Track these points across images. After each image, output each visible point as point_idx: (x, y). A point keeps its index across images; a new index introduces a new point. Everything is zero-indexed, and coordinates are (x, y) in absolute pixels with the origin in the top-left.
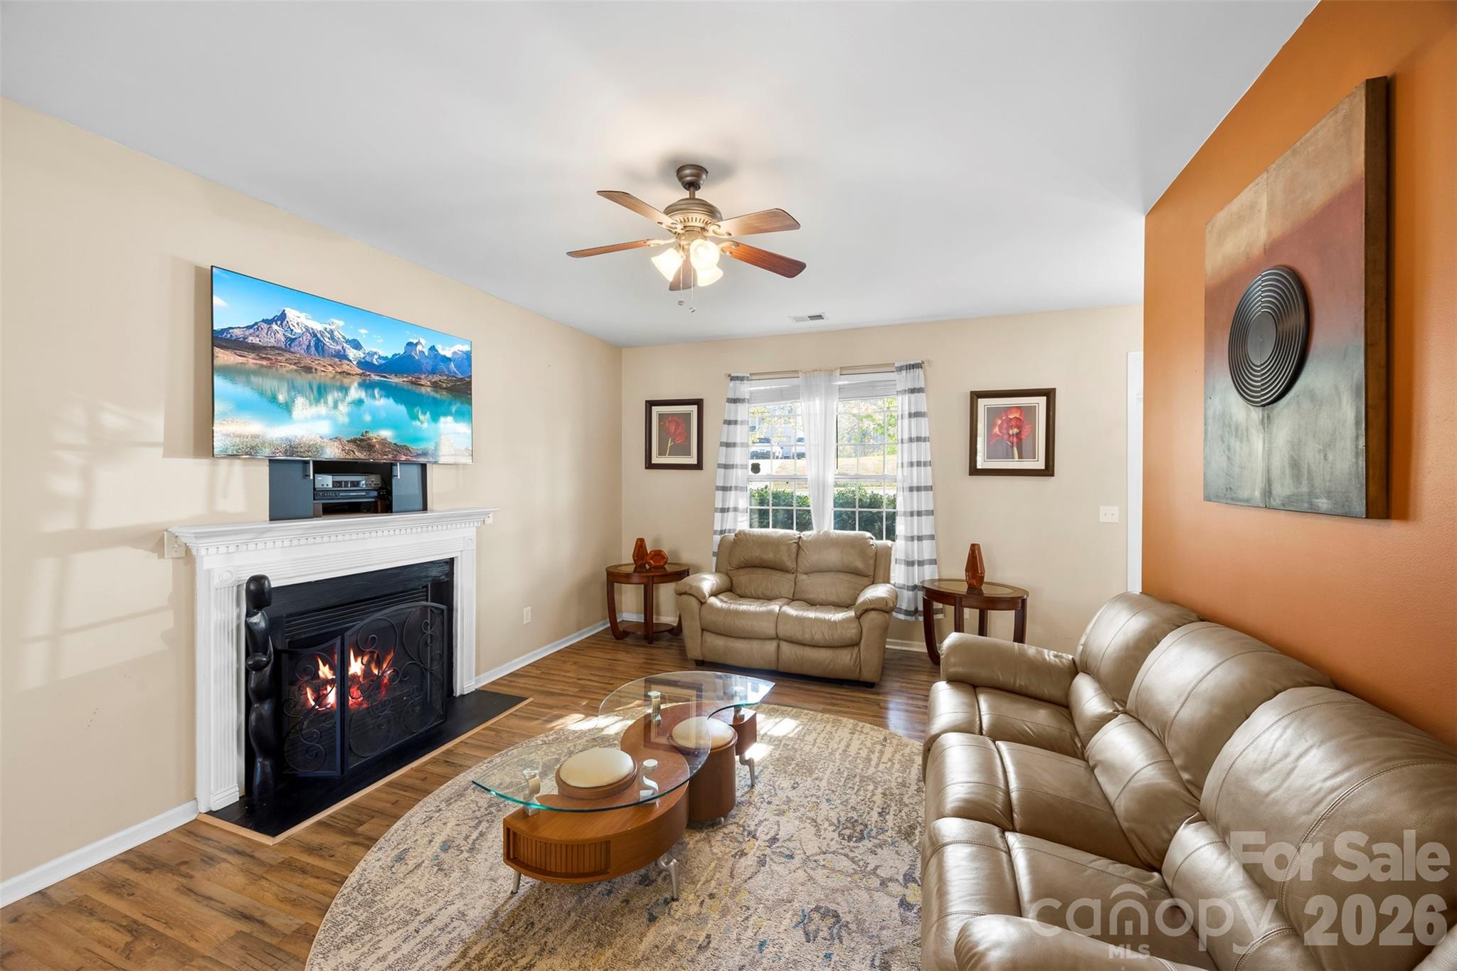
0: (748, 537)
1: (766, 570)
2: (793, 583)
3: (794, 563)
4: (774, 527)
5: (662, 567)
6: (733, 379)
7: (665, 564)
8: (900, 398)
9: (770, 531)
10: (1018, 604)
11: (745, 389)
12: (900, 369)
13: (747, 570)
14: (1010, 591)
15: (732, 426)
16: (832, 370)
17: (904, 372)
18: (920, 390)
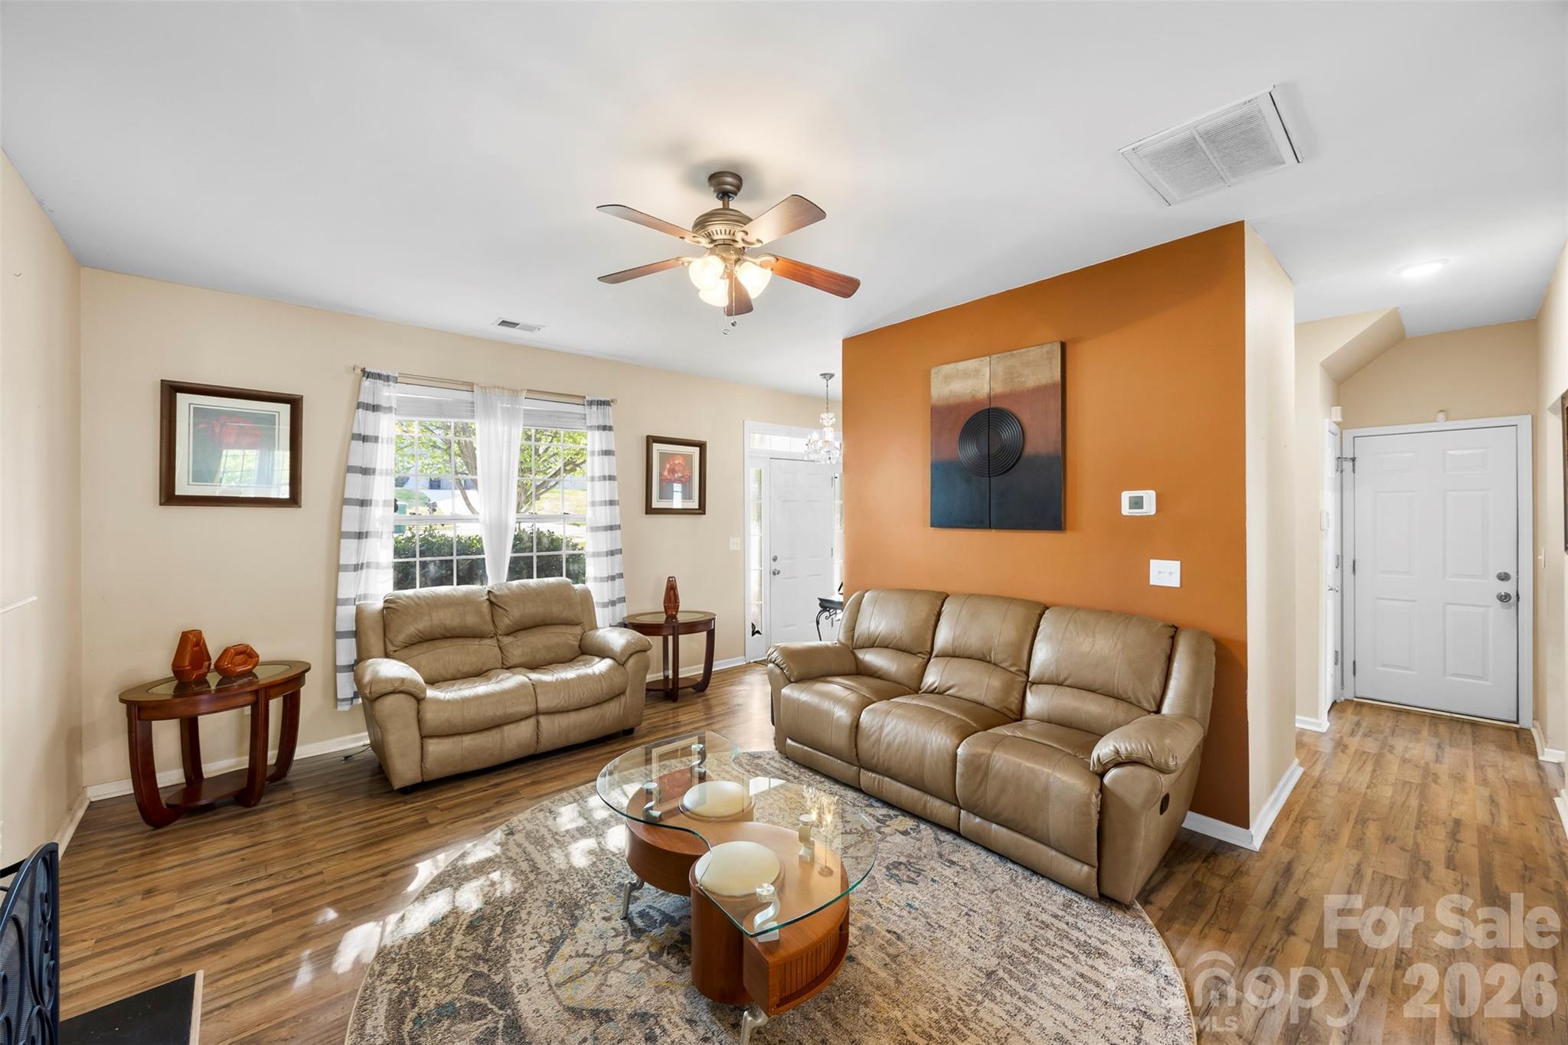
0: (416, 600)
1: (454, 640)
2: (497, 649)
3: (491, 625)
4: (423, 585)
5: (250, 673)
6: (367, 374)
7: (254, 667)
8: (589, 433)
9: (419, 591)
10: (705, 626)
11: (388, 394)
12: (591, 403)
13: (425, 645)
14: (701, 615)
15: (368, 445)
16: (517, 391)
17: (594, 408)
18: (610, 428)
